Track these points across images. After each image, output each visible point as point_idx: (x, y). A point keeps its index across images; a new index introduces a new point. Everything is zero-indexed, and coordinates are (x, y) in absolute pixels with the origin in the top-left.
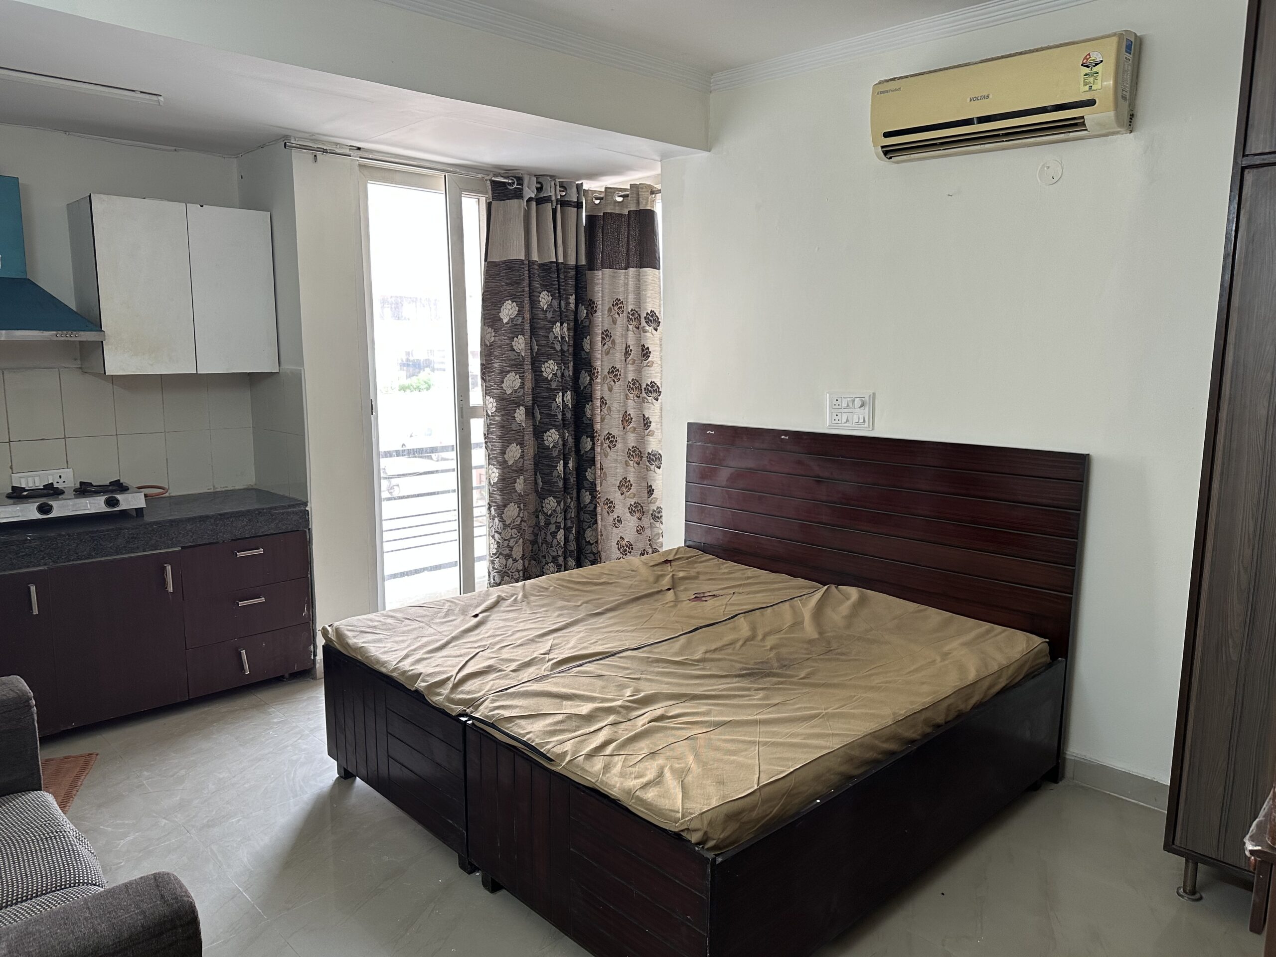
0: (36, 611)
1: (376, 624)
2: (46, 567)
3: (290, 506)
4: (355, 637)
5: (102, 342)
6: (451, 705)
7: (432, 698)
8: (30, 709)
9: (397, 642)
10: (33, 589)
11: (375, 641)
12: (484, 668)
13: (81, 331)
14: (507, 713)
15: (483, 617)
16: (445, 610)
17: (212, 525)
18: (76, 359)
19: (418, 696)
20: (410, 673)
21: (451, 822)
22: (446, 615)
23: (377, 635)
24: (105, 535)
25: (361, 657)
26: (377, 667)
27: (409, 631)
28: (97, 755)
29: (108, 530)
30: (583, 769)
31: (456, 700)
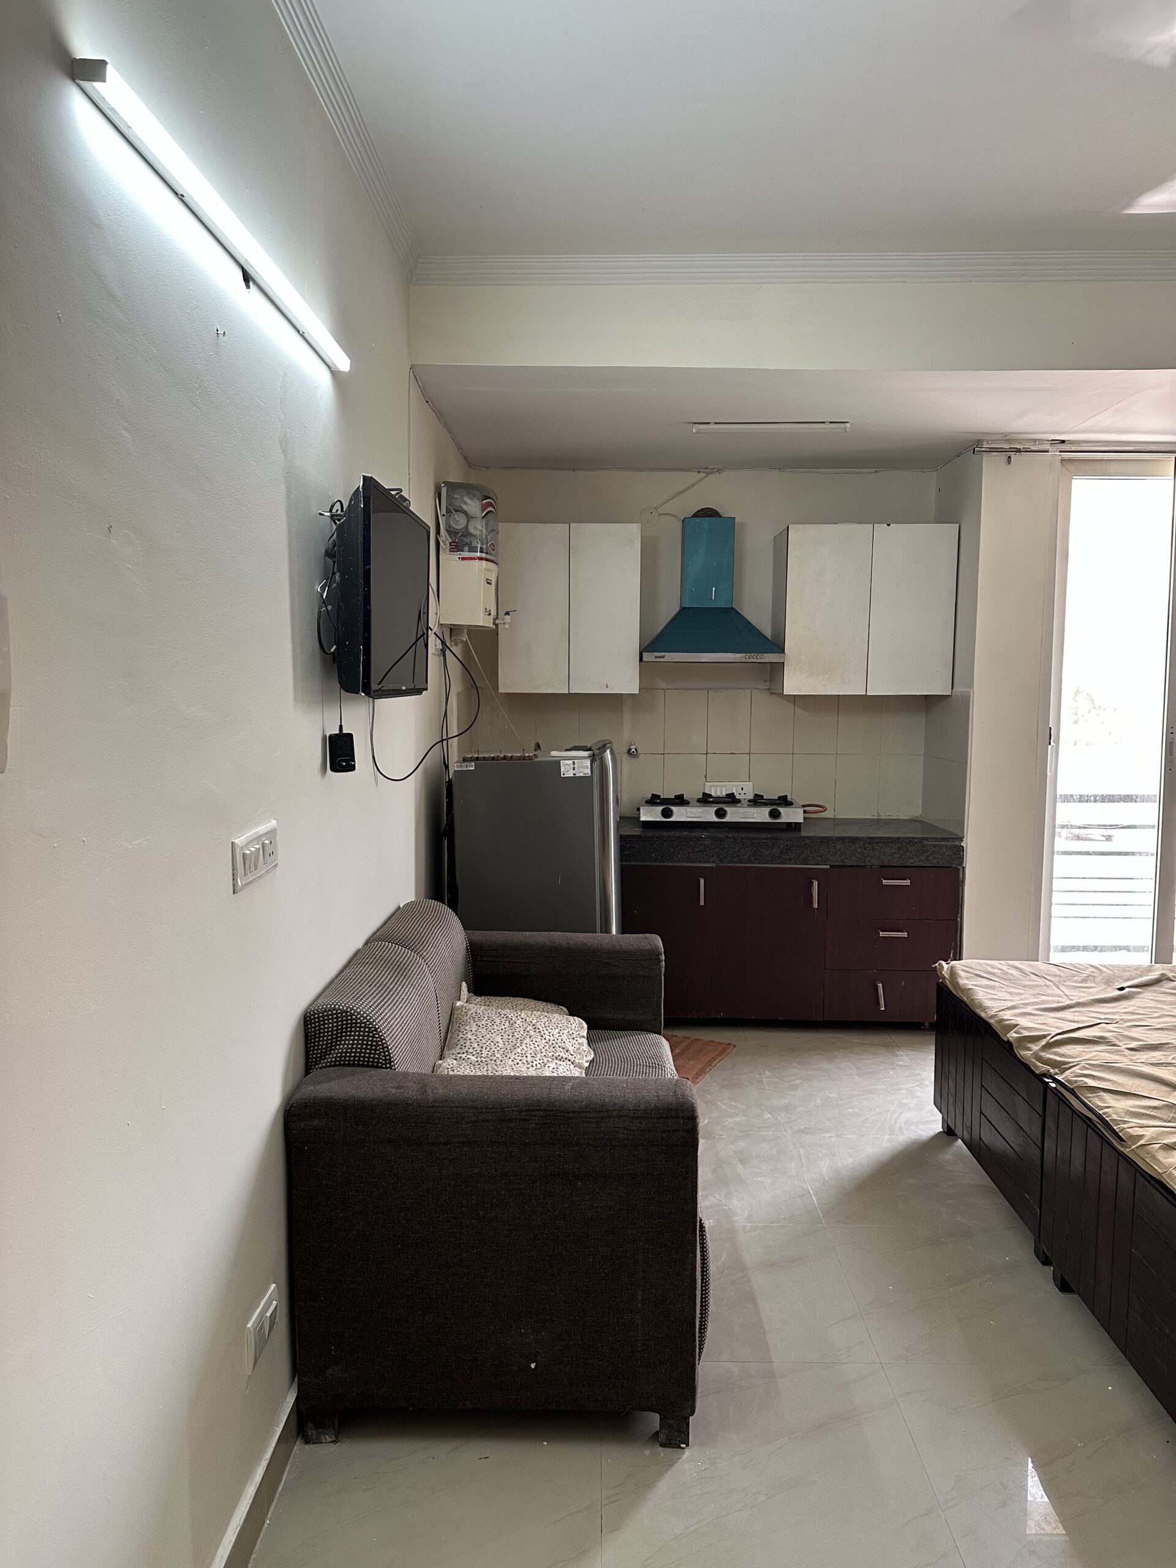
0: (702, 903)
1: (996, 971)
2: (714, 865)
3: (943, 839)
4: (967, 978)
5: (784, 663)
6: (1037, 1062)
7: (1020, 1052)
8: (659, 963)
9: (1010, 993)
10: (702, 881)
11: (987, 987)
12: (1094, 1037)
13: (766, 653)
14: (1091, 1083)
15: (1130, 991)
16: (1084, 975)
17: (860, 847)
18: (766, 681)
19: (1009, 1047)
20: (1007, 1022)
21: (1028, 1197)
22: (1085, 980)
23: (992, 982)
24: (763, 843)
25: (967, 998)
26: (978, 1011)
27: (1030, 987)
28: (735, 1046)
29: (766, 839)
30: (1154, 1158)
31: (1045, 1059)
